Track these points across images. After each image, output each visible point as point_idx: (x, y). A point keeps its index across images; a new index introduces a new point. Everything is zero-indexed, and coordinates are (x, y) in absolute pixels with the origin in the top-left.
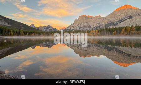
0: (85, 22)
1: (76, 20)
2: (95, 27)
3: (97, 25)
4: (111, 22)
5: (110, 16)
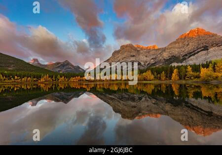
0: (131, 56)
2: (149, 64)
3: (152, 60)
4: (175, 56)
5: (172, 46)
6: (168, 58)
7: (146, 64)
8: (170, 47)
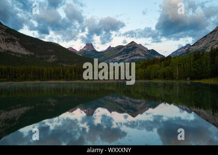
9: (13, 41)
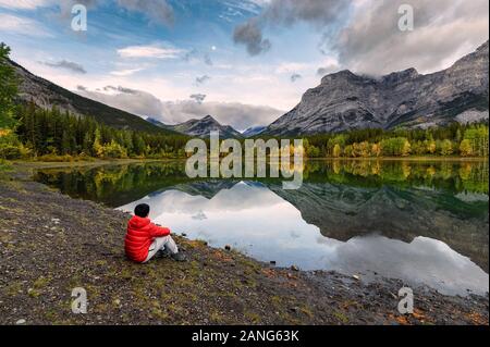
0: (348, 99)
1: (310, 95)
2: (393, 116)
3: (403, 107)
4: (471, 93)
5: (465, 67)
6: (451, 99)
7: (386, 117)
8: (458, 68)
9: (63, 103)
